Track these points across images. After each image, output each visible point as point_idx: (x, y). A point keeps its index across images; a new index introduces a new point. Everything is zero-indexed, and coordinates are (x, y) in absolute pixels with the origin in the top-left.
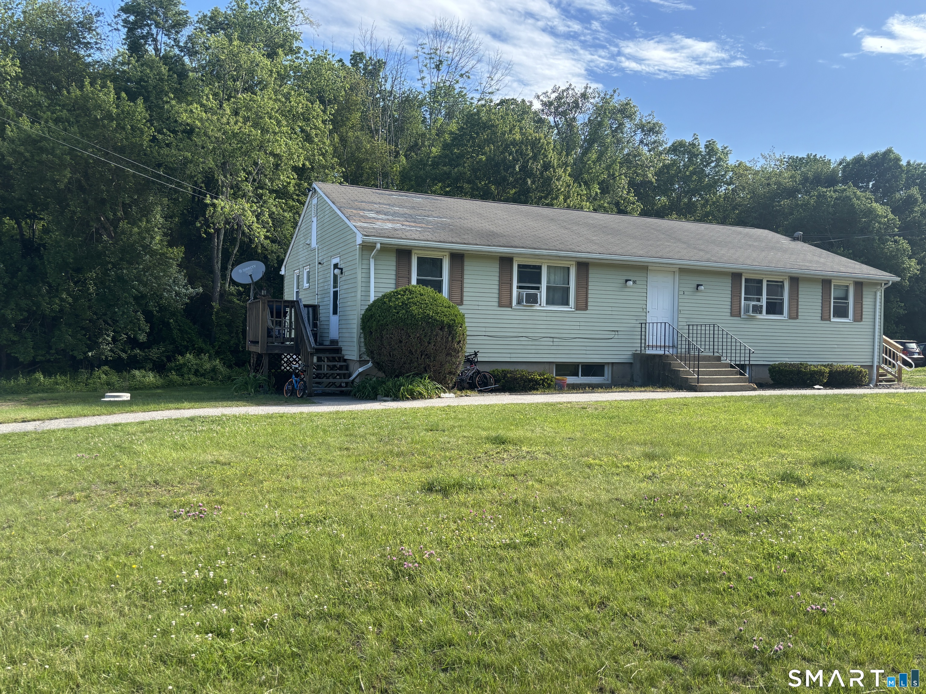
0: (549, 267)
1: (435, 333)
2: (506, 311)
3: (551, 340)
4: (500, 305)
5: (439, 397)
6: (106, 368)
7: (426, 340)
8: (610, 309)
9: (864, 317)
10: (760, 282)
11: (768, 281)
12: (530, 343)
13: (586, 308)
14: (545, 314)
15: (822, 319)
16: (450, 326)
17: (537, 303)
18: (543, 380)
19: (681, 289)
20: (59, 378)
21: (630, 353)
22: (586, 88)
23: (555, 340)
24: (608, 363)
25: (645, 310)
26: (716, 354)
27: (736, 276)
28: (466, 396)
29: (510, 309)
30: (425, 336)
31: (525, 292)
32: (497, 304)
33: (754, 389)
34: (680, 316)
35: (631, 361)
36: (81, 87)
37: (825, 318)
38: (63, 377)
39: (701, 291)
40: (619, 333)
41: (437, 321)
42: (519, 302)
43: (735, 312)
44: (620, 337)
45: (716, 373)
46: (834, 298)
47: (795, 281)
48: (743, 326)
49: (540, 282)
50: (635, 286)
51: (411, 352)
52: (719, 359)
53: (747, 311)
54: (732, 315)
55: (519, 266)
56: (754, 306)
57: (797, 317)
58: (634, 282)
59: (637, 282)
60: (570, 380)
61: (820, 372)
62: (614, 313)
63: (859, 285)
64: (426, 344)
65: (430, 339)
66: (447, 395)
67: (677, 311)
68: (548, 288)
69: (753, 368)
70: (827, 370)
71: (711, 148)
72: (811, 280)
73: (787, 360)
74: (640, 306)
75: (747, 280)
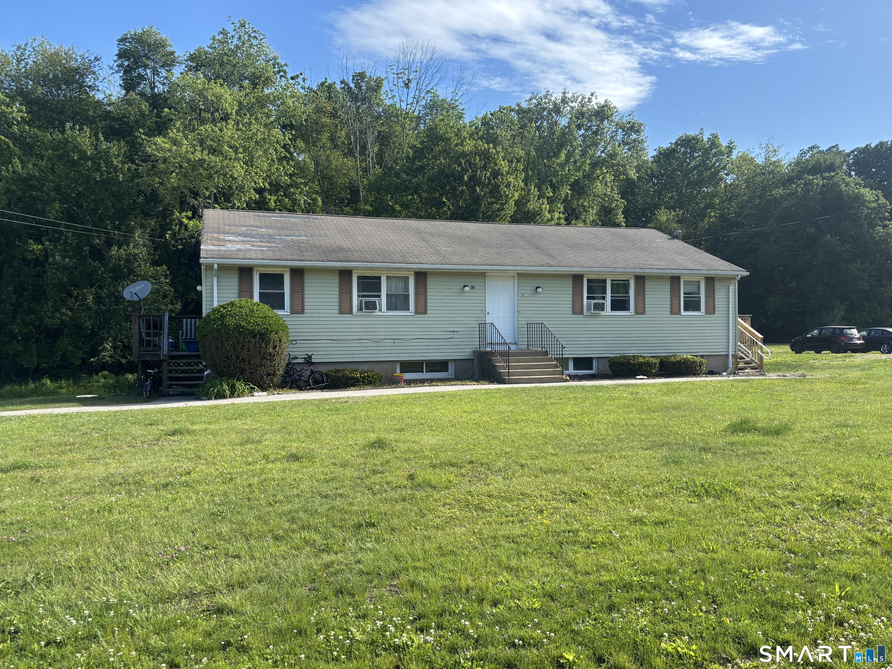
0: (388, 277)
1: (247, 340)
2: (347, 317)
3: (393, 341)
4: (341, 312)
5: (253, 396)
6: (106, 373)
7: (239, 347)
8: (450, 312)
9: (716, 309)
10: (604, 281)
11: (612, 280)
12: (372, 345)
13: (425, 312)
14: (385, 319)
15: (672, 313)
16: (262, 334)
17: (376, 309)
18: (364, 378)
19: (520, 292)
20: (64, 383)
21: (471, 350)
22: (564, 93)
23: (396, 341)
24: (452, 360)
25: (484, 312)
26: (544, 350)
27: (577, 278)
28: (278, 394)
29: (351, 315)
30: (238, 343)
31: (364, 300)
32: (337, 311)
33: (566, 381)
34: (520, 316)
35: (472, 358)
36: (63, 132)
37: (674, 311)
38: (66, 382)
39: (539, 293)
40: (459, 333)
41: (248, 330)
42: (360, 309)
43: (577, 310)
44: (459, 336)
45: (534, 367)
46: (685, 294)
47: (640, 279)
48: (587, 323)
49: (380, 291)
50: (473, 290)
51: (227, 357)
52: (546, 353)
53: (589, 309)
54: (574, 313)
55: (359, 277)
56: (595, 304)
57: (644, 313)
58: (473, 287)
59: (475, 287)
60: (408, 376)
61: (648, 363)
62: (453, 315)
63: (710, 281)
64: (240, 350)
65: (243, 346)
66: (260, 393)
67: (517, 312)
68: (387, 295)
69: (600, 360)
70: (657, 361)
71: (714, 143)
72: (658, 278)
73: (635, 352)
74: (480, 308)
75: (589, 281)
